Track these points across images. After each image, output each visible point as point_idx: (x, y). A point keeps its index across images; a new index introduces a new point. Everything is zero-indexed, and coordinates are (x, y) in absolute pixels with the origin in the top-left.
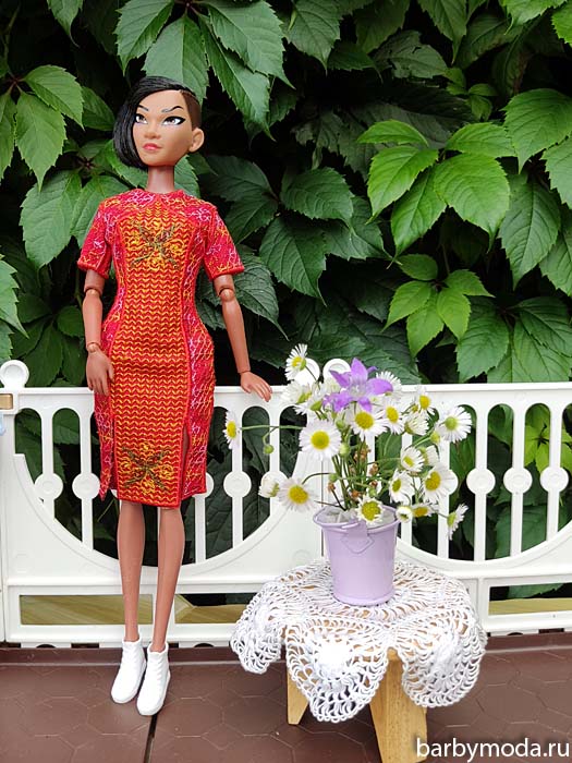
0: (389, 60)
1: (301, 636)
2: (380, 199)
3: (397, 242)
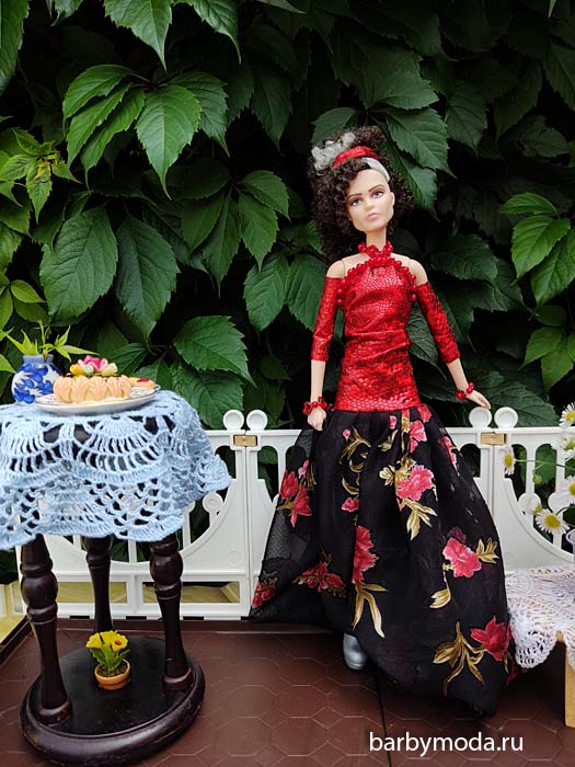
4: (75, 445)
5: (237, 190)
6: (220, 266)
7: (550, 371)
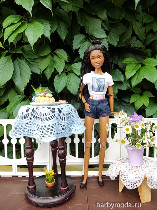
0: (130, 43)
1: (124, 172)
2: (128, 76)
3: (132, 85)
5: (53, 54)
6: (48, 75)
7: (137, 106)
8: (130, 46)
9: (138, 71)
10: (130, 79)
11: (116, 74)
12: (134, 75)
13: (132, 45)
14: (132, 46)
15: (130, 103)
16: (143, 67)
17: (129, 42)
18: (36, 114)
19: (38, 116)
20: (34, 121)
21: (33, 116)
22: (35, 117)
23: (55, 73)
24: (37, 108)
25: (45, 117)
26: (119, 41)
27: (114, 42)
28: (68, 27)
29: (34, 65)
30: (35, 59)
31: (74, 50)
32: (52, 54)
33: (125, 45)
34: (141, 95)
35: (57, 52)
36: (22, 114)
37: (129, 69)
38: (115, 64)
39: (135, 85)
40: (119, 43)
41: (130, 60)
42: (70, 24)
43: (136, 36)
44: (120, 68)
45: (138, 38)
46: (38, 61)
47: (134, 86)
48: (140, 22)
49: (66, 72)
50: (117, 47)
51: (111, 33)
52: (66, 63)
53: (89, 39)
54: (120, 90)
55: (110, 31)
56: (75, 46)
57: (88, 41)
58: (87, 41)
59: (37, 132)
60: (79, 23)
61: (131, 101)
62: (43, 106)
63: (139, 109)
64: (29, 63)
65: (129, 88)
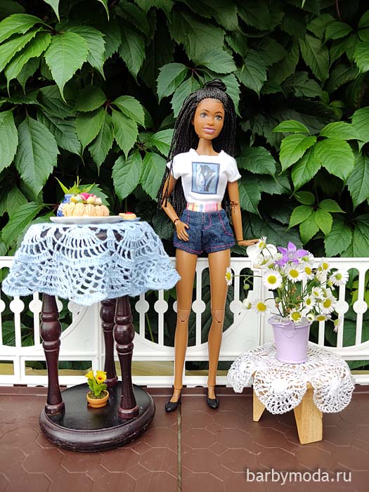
0: (292, 87)
1: (264, 376)
2: (286, 163)
3: (295, 185)
4: (54, 240)
5: (110, 108)
6: (99, 156)
7: (306, 234)
8: (293, 93)
9: (309, 151)
10: (290, 169)
11: (259, 158)
12: (300, 160)
13: (296, 89)
14: (297, 94)
15: (290, 227)
16: (320, 143)
17: (291, 85)
18: (62, 242)
19: (68, 247)
20: (58, 257)
21: (56, 245)
22: (61, 248)
23: (115, 153)
24: (65, 229)
25: (84, 247)
26: (266, 80)
27: (254, 82)
28: (146, 47)
29: (66, 134)
30: (68, 119)
31: (160, 100)
32: (108, 107)
33: (280, 90)
34: (315, 207)
35: (120, 103)
36: (32, 241)
37: (288, 146)
38: (256, 134)
39: (300, 184)
40: (265, 85)
41: (292, 126)
42: (152, 38)
43: (308, 69)
44: (269, 143)
45: (311, 76)
46: (75, 122)
47: (299, 187)
48: (318, 38)
49: (141, 151)
50: (261, 94)
51: (247, 63)
52: (141, 129)
53: (195, 74)
54: (267, 194)
55: (245, 57)
56: (162, 91)
57: (192, 79)
58: (190, 79)
59: (66, 282)
60: (173, 36)
61: (293, 223)
62: (81, 223)
63: (311, 240)
64: (55, 130)
65: (288, 189)
